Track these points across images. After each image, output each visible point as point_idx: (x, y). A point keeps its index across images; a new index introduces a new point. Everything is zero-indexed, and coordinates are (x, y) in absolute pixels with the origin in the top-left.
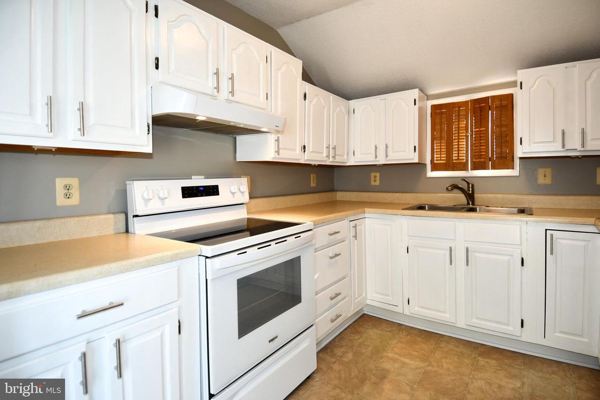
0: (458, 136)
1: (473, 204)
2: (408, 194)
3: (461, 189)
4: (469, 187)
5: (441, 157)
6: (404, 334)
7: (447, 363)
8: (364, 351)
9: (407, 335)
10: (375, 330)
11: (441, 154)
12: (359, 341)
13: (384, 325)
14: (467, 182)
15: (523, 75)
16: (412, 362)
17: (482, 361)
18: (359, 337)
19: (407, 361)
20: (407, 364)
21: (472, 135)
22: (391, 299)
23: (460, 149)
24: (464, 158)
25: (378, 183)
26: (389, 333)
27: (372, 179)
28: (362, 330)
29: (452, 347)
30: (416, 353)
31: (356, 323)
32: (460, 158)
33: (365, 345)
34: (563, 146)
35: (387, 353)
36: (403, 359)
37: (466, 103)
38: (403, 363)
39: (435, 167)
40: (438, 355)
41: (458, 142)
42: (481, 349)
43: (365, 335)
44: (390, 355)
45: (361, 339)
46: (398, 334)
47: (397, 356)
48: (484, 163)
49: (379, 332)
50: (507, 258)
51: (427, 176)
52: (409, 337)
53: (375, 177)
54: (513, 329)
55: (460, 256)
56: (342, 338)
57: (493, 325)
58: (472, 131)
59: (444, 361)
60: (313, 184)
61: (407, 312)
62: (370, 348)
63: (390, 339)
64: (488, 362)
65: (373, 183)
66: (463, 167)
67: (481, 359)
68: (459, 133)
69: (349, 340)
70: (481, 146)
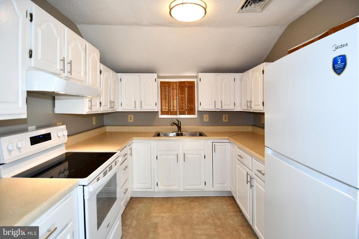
0: (173, 98)
1: (180, 131)
2: (150, 127)
3: (176, 124)
4: (179, 123)
5: (165, 108)
6: (156, 202)
7: (180, 210)
8: (141, 217)
9: (158, 202)
10: (141, 204)
11: (165, 107)
12: (136, 213)
13: (144, 200)
14: (178, 120)
15: (201, 75)
16: (166, 215)
17: (193, 204)
18: (135, 210)
19: (163, 215)
20: (163, 216)
21: (179, 98)
22: (148, 185)
23: (174, 105)
24: (176, 109)
25: (132, 121)
26: (149, 204)
27: (129, 118)
28: (134, 206)
29: (179, 202)
30: (165, 210)
31: (129, 204)
32: (174, 109)
33: (140, 214)
34: (215, 107)
35: (152, 214)
36: (161, 215)
37: (176, 82)
38: (162, 217)
39: (163, 113)
40: (175, 207)
41: (173, 101)
42: (190, 199)
43: (137, 208)
44: (155, 215)
45: (136, 211)
46: (153, 203)
47: (158, 214)
48: (184, 112)
49: (143, 205)
50: (199, 156)
51: (159, 117)
52: (159, 203)
53: (131, 117)
54: (202, 187)
55: (181, 157)
56: (126, 214)
57: (195, 187)
58: (179, 96)
59: (178, 209)
60: (94, 123)
61: (156, 190)
62: (143, 215)
63: (151, 207)
64: (195, 204)
65: (129, 121)
66: (176, 114)
67: (192, 204)
68: (173, 97)
69: (131, 214)
70: (183, 104)
